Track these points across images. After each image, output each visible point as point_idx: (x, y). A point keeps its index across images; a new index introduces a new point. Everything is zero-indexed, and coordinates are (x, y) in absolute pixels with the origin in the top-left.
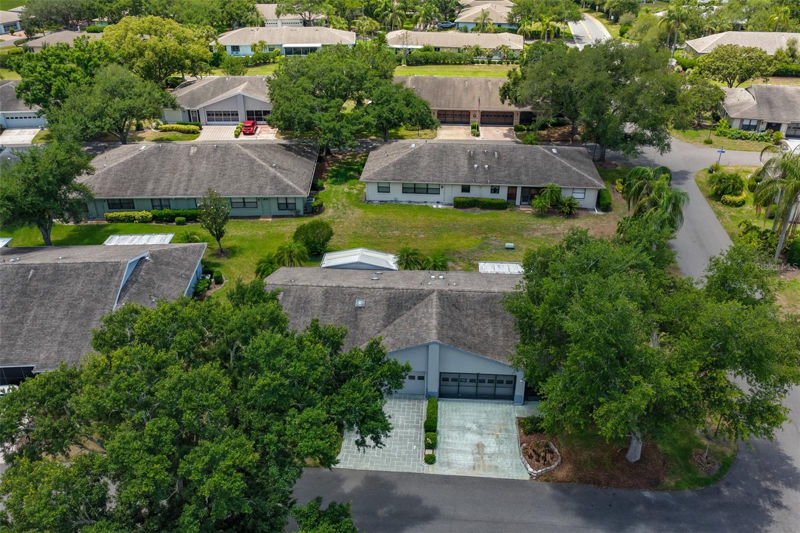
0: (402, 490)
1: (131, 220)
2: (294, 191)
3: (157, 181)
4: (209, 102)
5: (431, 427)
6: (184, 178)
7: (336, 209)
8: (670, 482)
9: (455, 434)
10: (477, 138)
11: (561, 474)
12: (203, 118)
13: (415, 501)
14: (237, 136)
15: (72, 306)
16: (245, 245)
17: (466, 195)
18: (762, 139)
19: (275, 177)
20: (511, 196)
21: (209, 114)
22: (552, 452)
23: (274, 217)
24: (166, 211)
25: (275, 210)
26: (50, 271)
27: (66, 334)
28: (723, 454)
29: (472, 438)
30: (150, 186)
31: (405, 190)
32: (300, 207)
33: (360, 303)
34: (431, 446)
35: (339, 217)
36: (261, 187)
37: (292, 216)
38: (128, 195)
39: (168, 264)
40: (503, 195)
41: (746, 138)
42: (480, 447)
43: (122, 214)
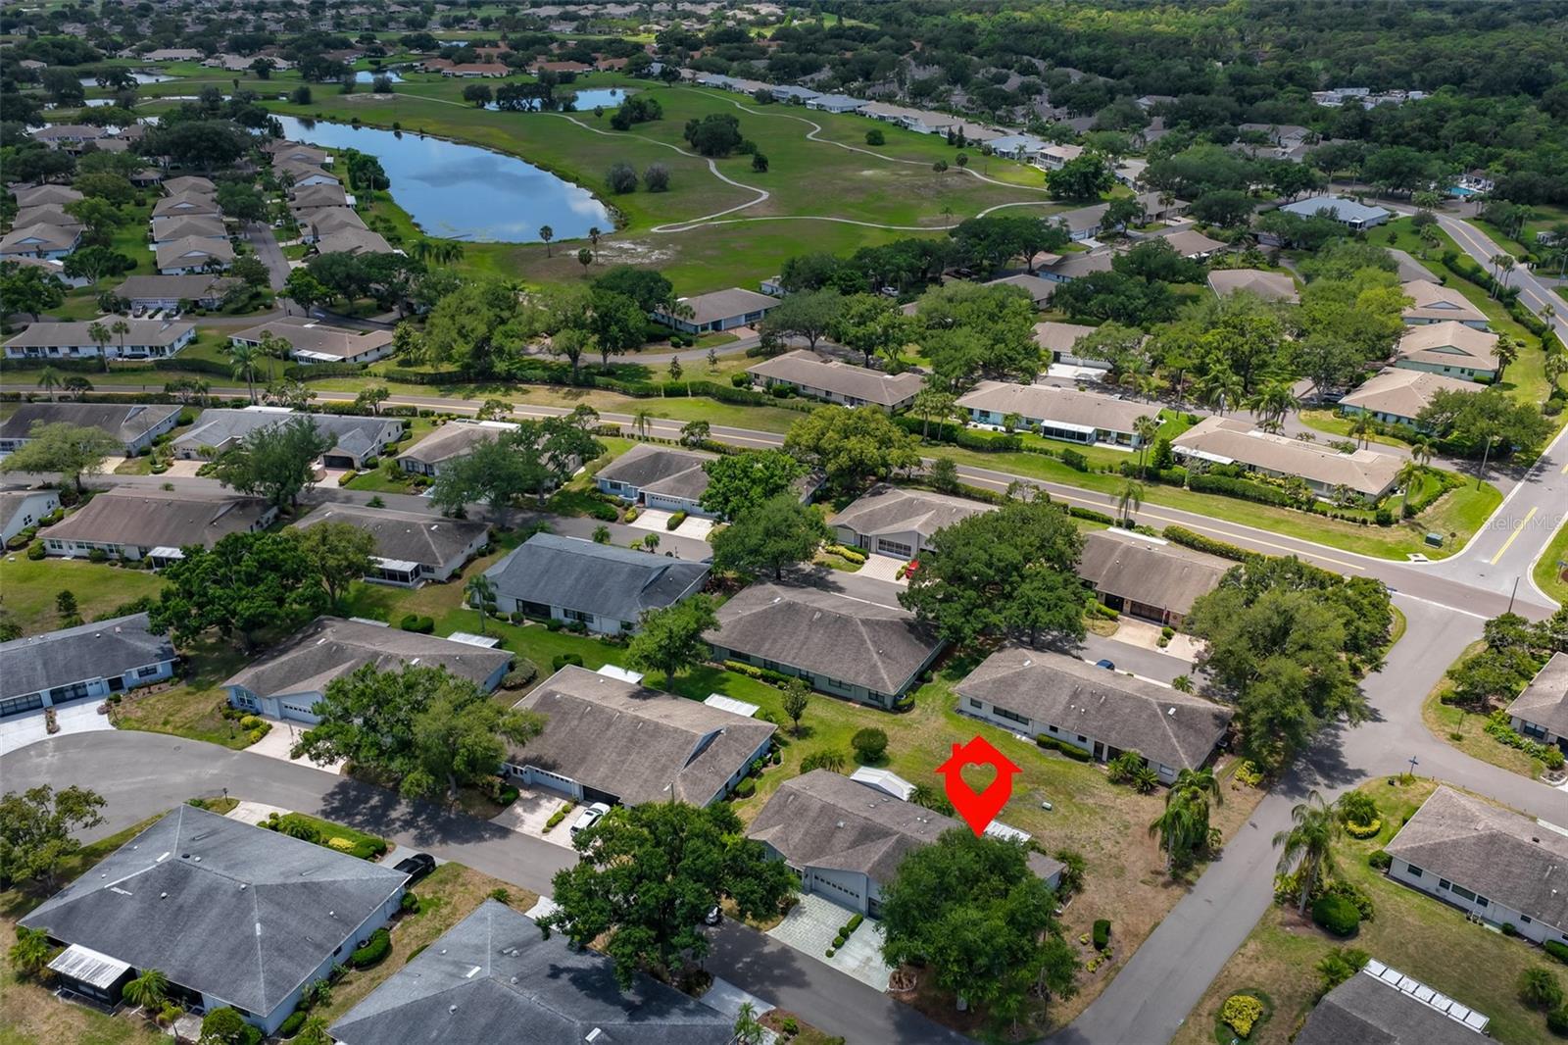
0: (798, 965)
1: (743, 672)
2: (884, 686)
3: (775, 641)
4: (886, 531)
5: (844, 934)
6: (797, 645)
7: (924, 710)
8: (975, 1033)
9: (858, 945)
10: (1160, 650)
11: (905, 997)
12: (874, 546)
13: (801, 973)
14: (898, 579)
15: (656, 760)
16: (820, 729)
17: (1053, 734)
18: (1536, 754)
19: (875, 666)
20: (1098, 748)
21: (881, 542)
22: (910, 982)
23: (864, 704)
24: (773, 673)
25: (866, 698)
26: (652, 728)
27: (646, 781)
28: (1035, 1034)
29: (868, 952)
30: (767, 645)
31: (997, 711)
32: (889, 703)
33: (841, 824)
34: (838, 945)
35: (920, 722)
36: (857, 674)
37: (877, 708)
38: (745, 650)
39: (736, 740)
40: (1090, 747)
41: (1518, 746)
42: (869, 959)
43: (738, 665)
